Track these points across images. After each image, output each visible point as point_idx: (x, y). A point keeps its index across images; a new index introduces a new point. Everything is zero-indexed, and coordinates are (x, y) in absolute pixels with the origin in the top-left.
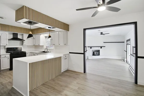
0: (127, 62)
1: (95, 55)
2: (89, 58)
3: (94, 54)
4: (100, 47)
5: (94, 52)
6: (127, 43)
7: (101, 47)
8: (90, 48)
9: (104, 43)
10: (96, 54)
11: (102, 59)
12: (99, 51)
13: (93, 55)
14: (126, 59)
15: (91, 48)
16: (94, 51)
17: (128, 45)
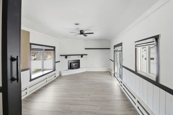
0: (114, 75)
1: (73, 69)
2: (63, 75)
3: (71, 67)
4: (80, 56)
5: (71, 64)
6: (115, 50)
7: (82, 56)
8: (64, 57)
9: (86, 49)
10: (74, 67)
11: (83, 73)
12: (78, 62)
13: (69, 68)
14: (113, 72)
15: (66, 57)
16: (71, 62)
17: (115, 52)
